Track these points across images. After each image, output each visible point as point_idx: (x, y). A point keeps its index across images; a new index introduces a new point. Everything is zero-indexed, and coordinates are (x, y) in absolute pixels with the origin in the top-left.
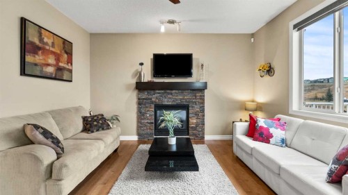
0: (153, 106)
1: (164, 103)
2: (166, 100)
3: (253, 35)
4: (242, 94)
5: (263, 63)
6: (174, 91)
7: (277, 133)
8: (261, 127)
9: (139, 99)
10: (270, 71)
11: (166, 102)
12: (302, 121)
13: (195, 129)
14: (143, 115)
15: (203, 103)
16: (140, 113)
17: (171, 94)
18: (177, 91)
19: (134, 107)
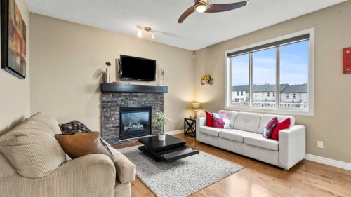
0: (118, 109)
1: (129, 106)
2: (131, 102)
3: (194, 52)
4: (188, 97)
5: (204, 75)
6: (139, 94)
7: (227, 121)
8: (217, 119)
9: (103, 102)
10: (210, 81)
11: (131, 104)
12: (237, 113)
13: (156, 128)
14: (108, 119)
15: (162, 105)
16: (105, 117)
17: (137, 96)
18: (141, 94)
19: (97, 111)
